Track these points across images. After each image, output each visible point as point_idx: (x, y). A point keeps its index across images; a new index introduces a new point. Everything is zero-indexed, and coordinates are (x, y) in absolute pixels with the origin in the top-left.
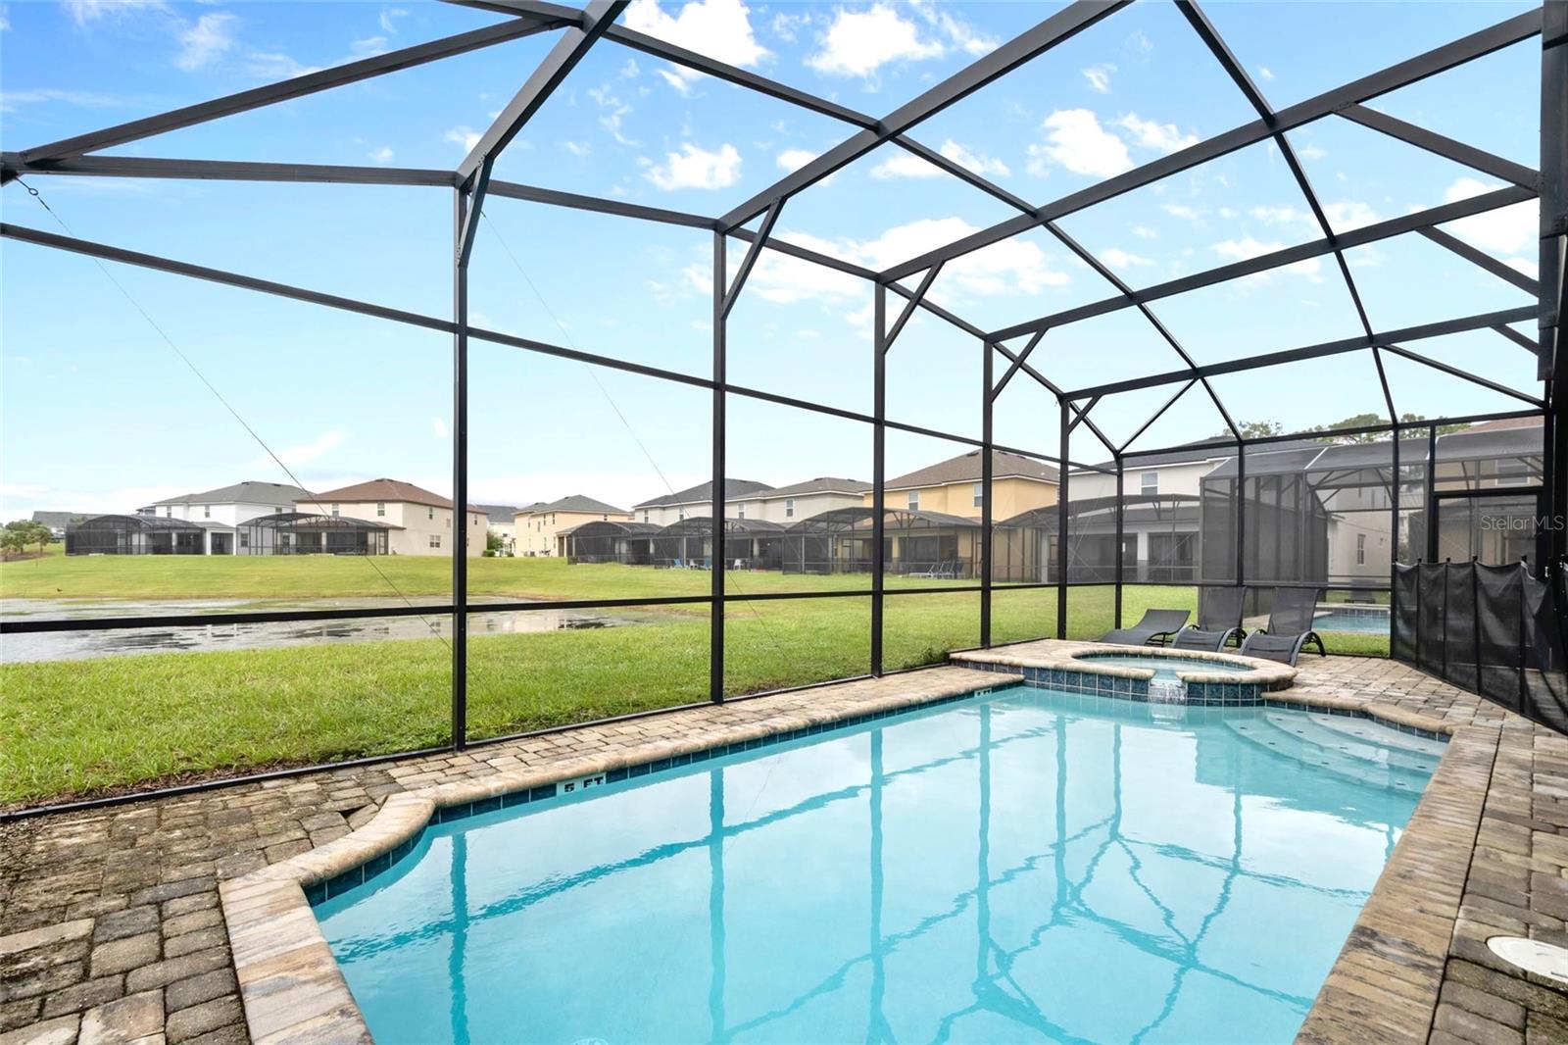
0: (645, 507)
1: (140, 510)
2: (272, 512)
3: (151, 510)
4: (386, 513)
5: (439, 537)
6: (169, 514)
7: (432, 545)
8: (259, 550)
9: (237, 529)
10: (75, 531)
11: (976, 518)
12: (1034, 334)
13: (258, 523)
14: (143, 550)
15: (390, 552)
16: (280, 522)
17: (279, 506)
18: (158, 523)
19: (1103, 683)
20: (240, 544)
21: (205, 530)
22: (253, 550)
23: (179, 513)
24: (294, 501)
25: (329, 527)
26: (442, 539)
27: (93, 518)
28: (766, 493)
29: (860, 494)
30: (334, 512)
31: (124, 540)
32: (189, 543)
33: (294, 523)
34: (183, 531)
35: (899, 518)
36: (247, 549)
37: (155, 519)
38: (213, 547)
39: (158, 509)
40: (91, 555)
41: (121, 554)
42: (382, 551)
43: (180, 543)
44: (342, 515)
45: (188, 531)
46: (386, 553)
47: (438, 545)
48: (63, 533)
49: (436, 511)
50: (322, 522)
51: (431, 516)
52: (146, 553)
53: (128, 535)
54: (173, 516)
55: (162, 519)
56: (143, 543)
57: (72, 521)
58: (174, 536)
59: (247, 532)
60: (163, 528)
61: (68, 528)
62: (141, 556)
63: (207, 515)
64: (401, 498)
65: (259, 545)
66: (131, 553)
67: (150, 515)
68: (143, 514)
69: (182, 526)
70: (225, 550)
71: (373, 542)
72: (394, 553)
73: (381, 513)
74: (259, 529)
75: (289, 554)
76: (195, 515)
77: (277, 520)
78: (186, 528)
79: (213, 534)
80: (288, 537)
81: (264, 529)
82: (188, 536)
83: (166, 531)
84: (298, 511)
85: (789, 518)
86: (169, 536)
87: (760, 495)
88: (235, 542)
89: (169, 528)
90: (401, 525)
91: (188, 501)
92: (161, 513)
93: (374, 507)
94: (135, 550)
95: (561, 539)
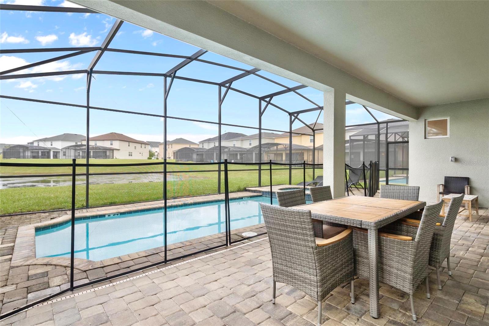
0: (203, 142)
1: (28, 143)
2: (74, 144)
3: (32, 143)
4: (113, 144)
5: (132, 153)
6: (38, 145)
7: (129, 155)
8: (69, 157)
9: (62, 150)
10: (6, 150)
11: (311, 146)
12: (270, 98)
13: (68, 148)
14: (29, 157)
15: (114, 158)
16: (76, 148)
17: (77, 142)
18: (34, 148)
20: (63, 155)
21: (50, 150)
22: (67, 157)
23: (42, 144)
24: (81, 140)
25: (93, 149)
26: (133, 153)
27: (12, 146)
28: (243, 137)
29: (273, 138)
30: (95, 144)
31: (23, 154)
32: (45, 155)
33: (81, 148)
34: (43, 151)
35: (285, 146)
36: (65, 157)
37: (33, 147)
38: (53, 156)
39: (34, 143)
40: (11, 159)
41: (22, 158)
42: (112, 157)
43: (42, 155)
44: (98, 145)
45: (45, 151)
46: (113, 158)
47: (131, 155)
48: (2, 151)
49: (131, 144)
50: (91, 147)
51: (129, 145)
52: (30, 158)
53: (24, 152)
54: (40, 146)
55: (36, 146)
56: (29, 154)
57: (5, 147)
58: (40, 153)
59: (65, 151)
60: (36, 149)
61: (3, 149)
62: (28, 159)
63: (52, 145)
64: (118, 139)
65: (69, 155)
66: (25, 158)
67: (32, 145)
68: (30, 145)
69: (43, 149)
70: (58, 157)
71: (109, 154)
72: (116, 158)
73: (112, 144)
74: (69, 150)
75: (79, 159)
76: (48, 145)
77: (75, 147)
78: (44, 150)
79: (53, 152)
80: (79, 153)
81: (71, 150)
82: (45, 152)
83: (37, 151)
84: (83, 144)
85: (250, 146)
86: (38, 152)
87: (241, 138)
88: (61, 154)
89: (38, 150)
90: (118, 148)
91: (45, 140)
92: (36, 144)
93: (109, 142)
94: (26, 157)
95: (174, 153)
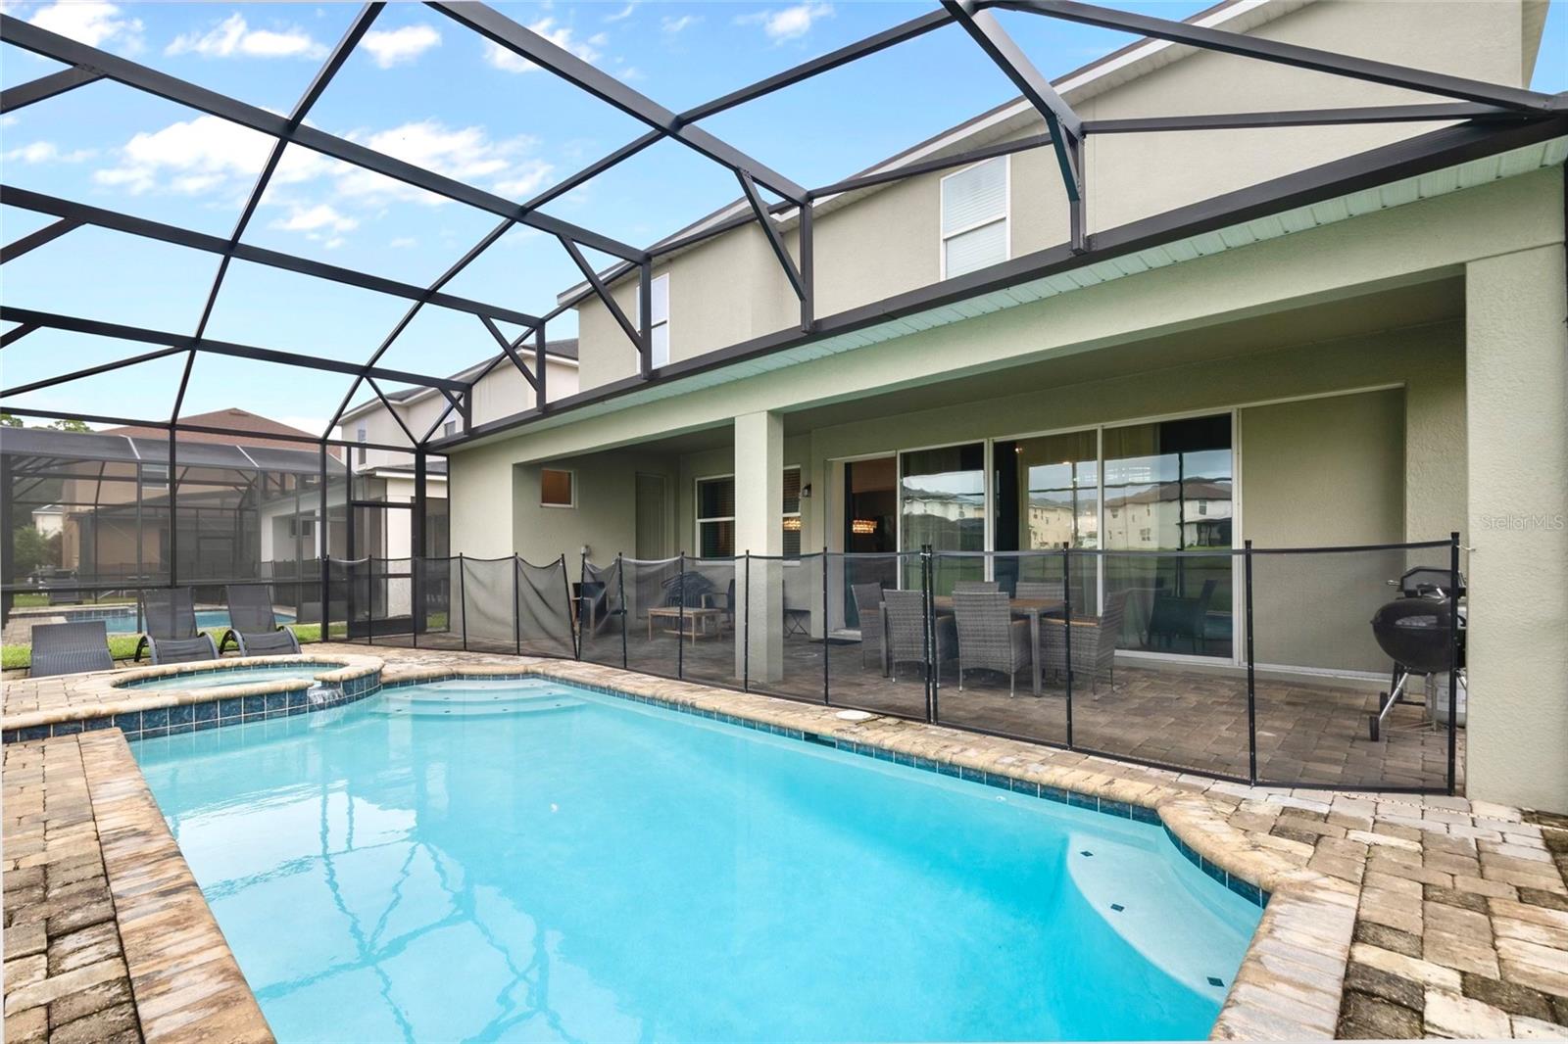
19: (251, 706)
